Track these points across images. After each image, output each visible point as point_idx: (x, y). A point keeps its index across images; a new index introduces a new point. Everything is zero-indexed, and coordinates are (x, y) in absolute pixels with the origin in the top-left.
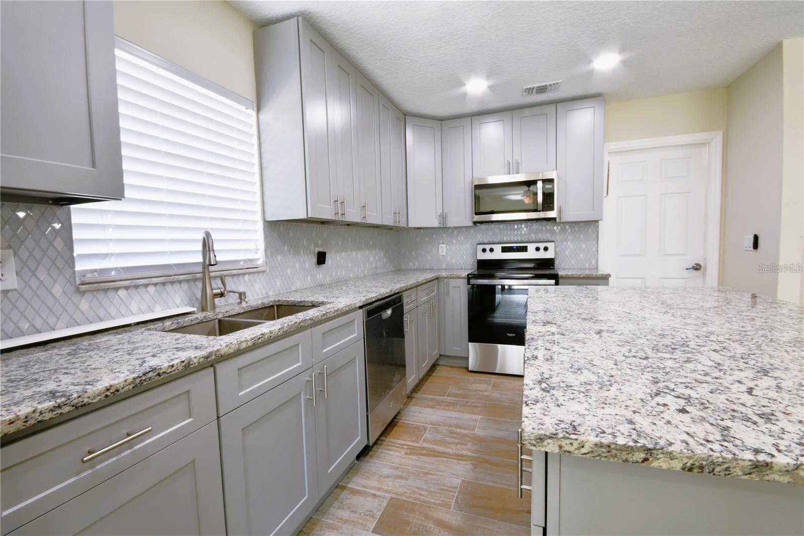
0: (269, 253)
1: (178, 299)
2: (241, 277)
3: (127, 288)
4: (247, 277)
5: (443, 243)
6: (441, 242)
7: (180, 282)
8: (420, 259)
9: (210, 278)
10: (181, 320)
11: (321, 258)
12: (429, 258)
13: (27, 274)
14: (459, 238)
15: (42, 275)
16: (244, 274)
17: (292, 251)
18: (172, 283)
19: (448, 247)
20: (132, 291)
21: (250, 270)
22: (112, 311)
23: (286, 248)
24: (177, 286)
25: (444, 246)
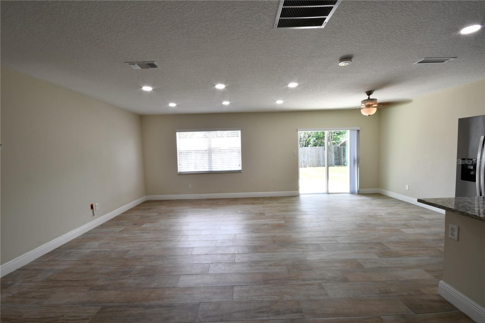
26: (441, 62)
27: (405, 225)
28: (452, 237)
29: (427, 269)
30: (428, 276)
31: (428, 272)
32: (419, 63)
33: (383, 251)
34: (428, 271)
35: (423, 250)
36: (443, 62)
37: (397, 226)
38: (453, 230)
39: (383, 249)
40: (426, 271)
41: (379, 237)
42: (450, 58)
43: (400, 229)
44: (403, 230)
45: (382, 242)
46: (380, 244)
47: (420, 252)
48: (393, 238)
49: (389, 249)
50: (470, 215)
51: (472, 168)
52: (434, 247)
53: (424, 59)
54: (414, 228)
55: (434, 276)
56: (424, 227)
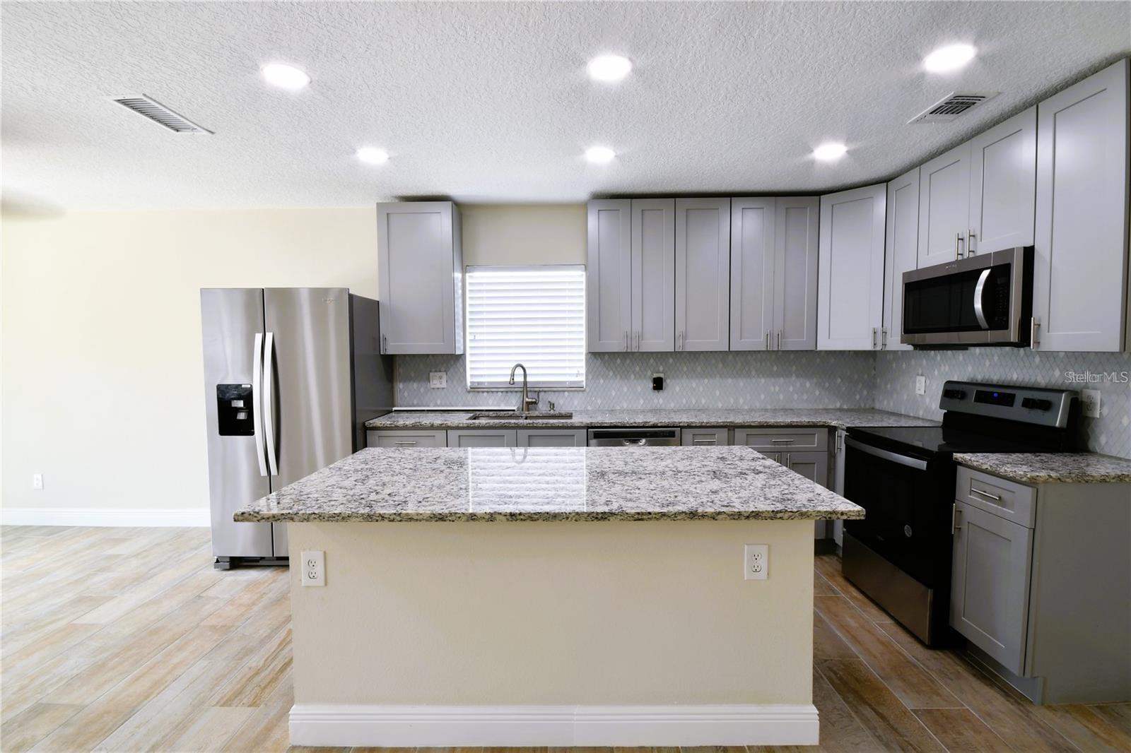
0: (590, 377)
1: (514, 402)
2: (562, 393)
3: (488, 392)
4: (566, 393)
5: (922, 375)
6: (920, 372)
7: (516, 392)
8: (895, 396)
9: (527, 391)
10: (499, 413)
11: (658, 384)
12: (905, 397)
13: (450, 382)
14: (943, 368)
15: (455, 383)
16: (565, 391)
17: (618, 376)
18: (511, 392)
19: (928, 382)
20: (491, 394)
21: (574, 389)
22: (481, 403)
23: (611, 374)
24: (514, 394)
25: (923, 379)
26: (172, 128)
27: (80, 600)
28: (312, 582)
29: (222, 698)
30: (239, 716)
31: (230, 706)
32: (119, 101)
33: (70, 730)
34: (227, 702)
35: (179, 649)
36: (178, 131)
37: (60, 616)
38: (311, 565)
39: (66, 725)
40: (222, 706)
41: (22, 688)
42: (201, 127)
43: (74, 622)
44: (88, 619)
45: (44, 701)
46: (39, 710)
47: (176, 660)
48: (76, 662)
49: (84, 707)
50: (386, 516)
51: (240, 404)
52: (197, 625)
53: (141, 96)
54: (112, 598)
55: (250, 706)
56: (138, 580)
